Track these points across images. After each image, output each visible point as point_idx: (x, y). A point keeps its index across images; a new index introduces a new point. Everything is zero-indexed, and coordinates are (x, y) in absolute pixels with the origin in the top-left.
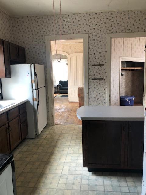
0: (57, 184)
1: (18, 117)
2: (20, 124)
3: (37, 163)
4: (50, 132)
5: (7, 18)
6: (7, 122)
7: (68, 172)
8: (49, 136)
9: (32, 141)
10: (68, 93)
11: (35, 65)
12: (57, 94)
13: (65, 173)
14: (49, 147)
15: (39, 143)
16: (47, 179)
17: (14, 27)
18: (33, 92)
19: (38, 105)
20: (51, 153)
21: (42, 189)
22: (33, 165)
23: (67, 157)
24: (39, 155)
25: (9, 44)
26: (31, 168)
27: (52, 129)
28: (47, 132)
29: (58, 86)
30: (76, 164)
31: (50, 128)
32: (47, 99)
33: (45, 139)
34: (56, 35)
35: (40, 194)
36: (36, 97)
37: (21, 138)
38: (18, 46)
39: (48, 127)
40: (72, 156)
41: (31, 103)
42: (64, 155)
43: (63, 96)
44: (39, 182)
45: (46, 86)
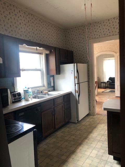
0: (83, 163)
1: (63, 105)
2: (64, 110)
3: (72, 143)
4: (90, 121)
5: (61, 31)
6: (53, 107)
7: (95, 155)
8: (88, 123)
9: (73, 125)
10: (114, 89)
11: (77, 64)
12: (106, 89)
13: (92, 156)
14: (85, 132)
15: (78, 128)
16: (76, 156)
17: (66, 36)
18: (75, 85)
19: (79, 96)
20: (86, 137)
21: (70, 163)
22: (69, 143)
23: (98, 143)
24: (76, 137)
25: (60, 50)
26: (67, 145)
27: (92, 118)
28: (88, 120)
29: (108, 82)
30: (104, 151)
31: (91, 117)
32: (89, 92)
33: (84, 125)
34: (98, 38)
35: (67, 166)
36: (77, 90)
37: (64, 121)
38: (67, 51)
39: (89, 116)
40: (103, 143)
41: (74, 94)
42: (96, 141)
43: (111, 91)
44: (70, 157)
45: (88, 81)
